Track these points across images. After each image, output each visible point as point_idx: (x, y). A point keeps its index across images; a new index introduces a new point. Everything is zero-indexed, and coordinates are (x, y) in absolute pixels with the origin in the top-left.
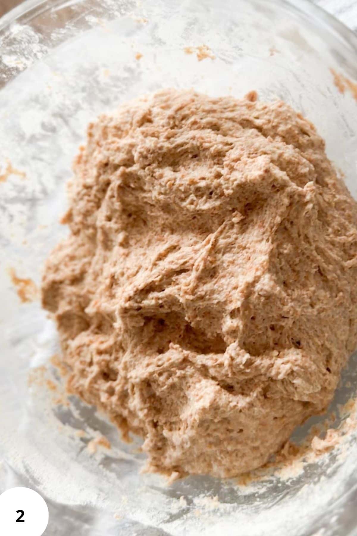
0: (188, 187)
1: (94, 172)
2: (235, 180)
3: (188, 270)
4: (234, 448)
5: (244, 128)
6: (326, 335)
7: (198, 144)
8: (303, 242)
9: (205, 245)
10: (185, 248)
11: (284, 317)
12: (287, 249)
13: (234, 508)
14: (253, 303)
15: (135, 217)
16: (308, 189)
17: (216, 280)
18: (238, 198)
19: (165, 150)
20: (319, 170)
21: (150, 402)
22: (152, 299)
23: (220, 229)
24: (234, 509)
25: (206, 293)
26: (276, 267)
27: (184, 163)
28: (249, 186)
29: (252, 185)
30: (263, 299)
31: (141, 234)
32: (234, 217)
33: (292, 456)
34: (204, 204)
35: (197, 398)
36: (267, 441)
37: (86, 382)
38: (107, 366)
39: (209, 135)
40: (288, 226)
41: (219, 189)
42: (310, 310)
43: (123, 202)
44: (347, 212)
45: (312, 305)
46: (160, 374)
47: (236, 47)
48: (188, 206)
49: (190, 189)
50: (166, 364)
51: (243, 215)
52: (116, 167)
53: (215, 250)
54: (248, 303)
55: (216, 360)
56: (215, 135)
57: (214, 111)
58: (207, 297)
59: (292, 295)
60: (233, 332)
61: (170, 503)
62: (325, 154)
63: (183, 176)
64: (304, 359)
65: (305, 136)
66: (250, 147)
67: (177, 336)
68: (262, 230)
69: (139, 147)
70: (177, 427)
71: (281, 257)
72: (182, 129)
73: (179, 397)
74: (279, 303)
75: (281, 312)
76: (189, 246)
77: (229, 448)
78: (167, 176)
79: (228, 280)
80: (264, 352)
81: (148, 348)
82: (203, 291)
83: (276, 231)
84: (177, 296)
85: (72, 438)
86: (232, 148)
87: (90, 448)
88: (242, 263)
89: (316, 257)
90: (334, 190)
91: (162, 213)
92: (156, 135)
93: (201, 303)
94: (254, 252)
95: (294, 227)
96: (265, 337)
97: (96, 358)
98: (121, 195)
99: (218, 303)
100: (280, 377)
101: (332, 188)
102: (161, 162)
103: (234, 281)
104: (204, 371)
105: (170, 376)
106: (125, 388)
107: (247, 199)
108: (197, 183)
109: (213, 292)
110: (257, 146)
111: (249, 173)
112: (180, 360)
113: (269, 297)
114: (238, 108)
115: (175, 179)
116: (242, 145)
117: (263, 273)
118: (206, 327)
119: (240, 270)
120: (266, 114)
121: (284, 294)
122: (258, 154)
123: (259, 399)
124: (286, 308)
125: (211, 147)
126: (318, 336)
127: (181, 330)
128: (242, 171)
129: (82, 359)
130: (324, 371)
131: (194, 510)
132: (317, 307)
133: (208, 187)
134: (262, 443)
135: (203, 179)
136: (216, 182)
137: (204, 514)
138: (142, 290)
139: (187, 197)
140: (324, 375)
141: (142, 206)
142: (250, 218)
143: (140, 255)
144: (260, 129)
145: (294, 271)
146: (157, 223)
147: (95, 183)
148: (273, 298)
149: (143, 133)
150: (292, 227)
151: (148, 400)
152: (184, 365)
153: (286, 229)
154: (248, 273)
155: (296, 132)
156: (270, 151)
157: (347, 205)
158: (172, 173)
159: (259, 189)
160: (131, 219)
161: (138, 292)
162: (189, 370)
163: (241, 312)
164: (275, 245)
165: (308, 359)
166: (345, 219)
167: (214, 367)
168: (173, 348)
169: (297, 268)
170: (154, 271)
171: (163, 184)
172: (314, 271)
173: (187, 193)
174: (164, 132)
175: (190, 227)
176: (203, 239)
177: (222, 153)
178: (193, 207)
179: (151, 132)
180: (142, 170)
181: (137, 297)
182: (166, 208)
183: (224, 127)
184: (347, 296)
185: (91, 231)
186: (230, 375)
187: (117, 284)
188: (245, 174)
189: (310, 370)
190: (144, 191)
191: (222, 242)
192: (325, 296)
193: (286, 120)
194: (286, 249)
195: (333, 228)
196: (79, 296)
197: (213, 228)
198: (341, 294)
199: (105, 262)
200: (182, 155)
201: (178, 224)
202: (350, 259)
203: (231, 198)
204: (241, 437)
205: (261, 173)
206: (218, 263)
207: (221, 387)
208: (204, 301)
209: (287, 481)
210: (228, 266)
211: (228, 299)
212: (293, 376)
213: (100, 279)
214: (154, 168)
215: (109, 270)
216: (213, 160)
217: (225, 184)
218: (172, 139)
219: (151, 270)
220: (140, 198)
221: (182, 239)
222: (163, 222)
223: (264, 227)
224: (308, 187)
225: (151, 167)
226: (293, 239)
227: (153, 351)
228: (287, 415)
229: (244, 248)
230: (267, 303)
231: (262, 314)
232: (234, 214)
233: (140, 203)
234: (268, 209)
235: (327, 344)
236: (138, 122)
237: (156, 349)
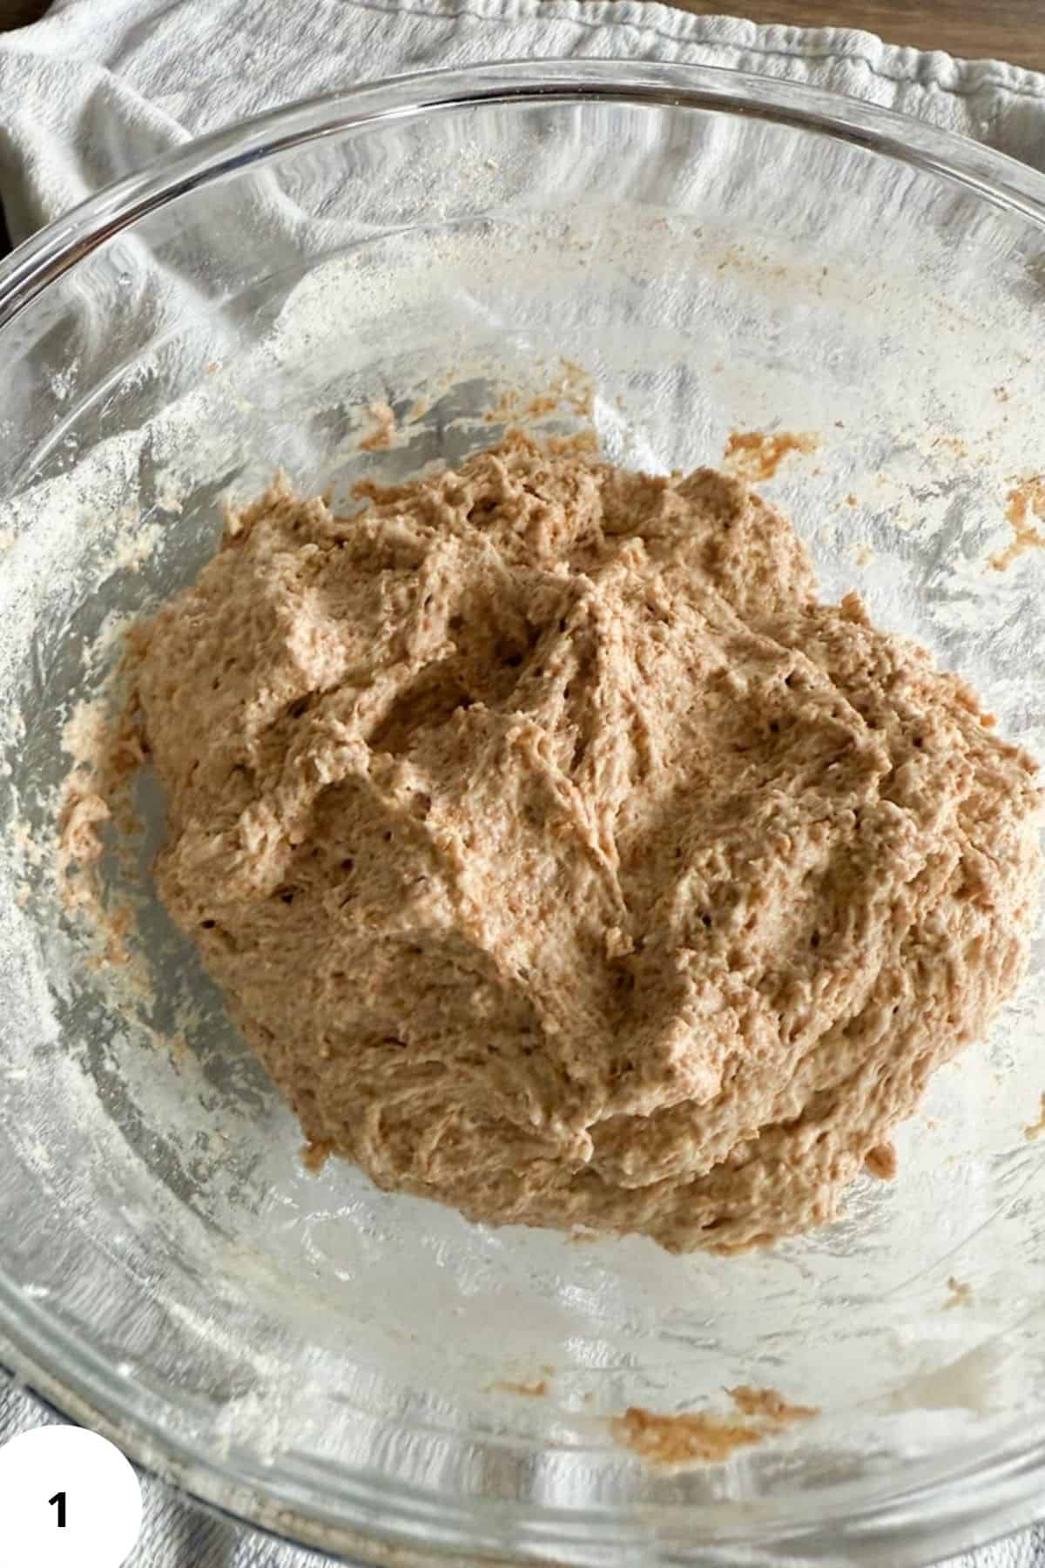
0: (753, 880)
1: (919, 710)
2: (699, 992)
3: (573, 768)
4: (196, 653)
5: (817, 1093)
6: (268, 965)
7: (837, 964)
8: (472, 1047)
9: (602, 835)
10: (626, 791)
11: (347, 900)
12: (481, 1004)
13: (90, 583)
14: (414, 854)
15: (764, 737)
16: (578, 1142)
17: (516, 812)
18: (658, 972)
19: (871, 881)
20: (616, 1195)
21: (383, 553)
22: (564, 662)
23: (617, 888)
24: (88, 583)
25: (501, 773)
26: (458, 954)
27: (814, 907)
28: (666, 1014)
29: (665, 1020)
30: (407, 878)
31: (720, 727)
32: (623, 936)
33: (114, 751)
34: (692, 890)
35: (319, 634)
36: (170, 722)
37: (503, 464)
38: (503, 516)
39: (847, 1003)
40: (529, 1040)
41: (706, 943)
42: (333, 966)
43: (811, 727)
44: (485, 1191)
45: (339, 976)
46: (412, 594)
47: (1026, 1207)
48: (710, 852)
49: (745, 880)
50: (421, 615)
51: (616, 959)
52: (898, 758)
53: (579, 850)
54: (421, 847)
55: (361, 715)
56: (835, 1016)
57: (898, 1052)
58: (492, 772)
59: (384, 946)
60: (387, 780)
61: (185, 479)
62: (644, 1234)
63: (784, 884)
64: (247, 886)
65: (712, 1219)
66: (759, 1074)
67: (464, 673)
68: (554, 977)
69: (914, 830)
70: (305, 576)
71: (473, 979)
72: (897, 952)
73: (351, 606)
74: (380, 908)
75: (359, 900)
76: (624, 802)
77: (202, 644)
78: (806, 847)
79: (498, 837)
80: (316, 819)
81: (477, 603)
82: (511, 771)
83: (532, 1006)
84: (535, 712)
85: (421, 386)
86: (781, 1033)
87: (382, 408)
88: (514, 888)
89: (427, 1053)
90: (550, 1196)
91: (734, 792)
92: (919, 884)
93: (487, 751)
94: (519, 929)
95: (515, 1051)
96: (341, 839)
97: (531, 502)
98: (830, 733)
99: (466, 787)
100: (246, 818)
101: (557, 1195)
102: (849, 858)
103: (488, 847)
104: (359, 679)
105: (398, 611)
106: (442, 526)
107: (644, 989)
108: (750, 904)
109: (495, 790)
110: (749, 1093)
111: (692, 1032)
112: (409, 644)
113: (403, 894)
114: (873, 1111)
115: (788, 862)
116: (773, 1060)
117: (459, 917)
118: (440, 736)
119: (503, 874)
120: (818, 1166)
121: (389, 931)
122: (727, 1083)
123: (239, 750)
124: (359, 915)
125: (814, 990)
126: (276, 947)
127: (472, 686)
128: (710, 1018)
129: (552, 480)
130: (209, 915)
131: (139, 514)
132: (329, 985)
133: (725, 922)
134: (171, 711)
135: (750, 925)
136: (725, 947)
137: (118, 525)
138: (594, 653)
139: (732, 863)
140: (201, 909)
141: (777, 762)
142: (598, 970)
143: (674, 697)
144: (793, 1127)
145: (431, 987)
146: (721, 772)
147: (892, 698)
148: (397, 903)
149: (943, 858)
150: (520, 1047)
151: (388, 550)
152: (397, 648)
153: (525, 1030)
154: (481, 887)
155: (732, 1206)
156: (721, 1117)
157: (501, 1201)
158: (808, 866)
159: (646, 1030)
160: (763, 724)
161: (596, 642)
162: (380, 651)
163: (414, 820)
164: (504, 981)
165: (242, 894)
166: (473, 1174)
167: (352, 703)
168: (444, 645)
169: (430, 998)
170: (618, 700)
171: (794, 830)
172: (402, 1028)
173: (741, 868)
174: (917, 905)
175: (665, 832)
176: (621, 843)
177: (783, 1002)
178: (703, 862)
179: (933, 876)
180: (855, 805)
181: (588, 633)
182: (738, 808)
183: (845, 1049)
184: (313, 1062)
185: (794, 635)
186: (316, 721)
187: (647, 618)
188: (697, 1020)
189: (221, 883)
190: (806, 785)
191: (588, 876)
192: (339, 1015)
193: (775, 1203)
194: (483, 1000)
195: (470, 1136)
196: (676, 543)
197: (630, 879)
198: (324, 1053)
199: (709, 623)
200: (836, 913)
201: (688, 812)
202: (382, 1125)
203: (668, 955)
204: (205, 679)
205: (674, 1058)
206: (548, 840)
207: (311, 693)
208: (488, 763)
209: (67, 709)
210: (527, 857)
211: (458, 812)
212: (230, 843)
213: (682, 598)
214: (843, 831)
215: (687, 621)
216: (780, 973)
217: (707, 964)
218: (887, 914)
219: (624, 696)
220: (797, 767)
221: (650, 800)
222: (713, 783)
223: (559, 984)
224: (584, 1143)
225: (849, 827)
226: (494, 1030)
227: (467, 607)
228: (188, 791)
229: (543, 914)
230: (394, 882)
231: (382, 861)
232: (630, 940)
233: (785, 762)
234: (592, 1021)
235: (251, 955)
236: (976, 864)
237: (467, 617)
